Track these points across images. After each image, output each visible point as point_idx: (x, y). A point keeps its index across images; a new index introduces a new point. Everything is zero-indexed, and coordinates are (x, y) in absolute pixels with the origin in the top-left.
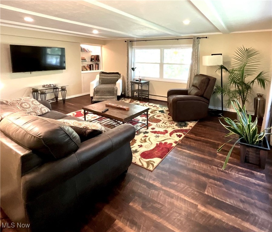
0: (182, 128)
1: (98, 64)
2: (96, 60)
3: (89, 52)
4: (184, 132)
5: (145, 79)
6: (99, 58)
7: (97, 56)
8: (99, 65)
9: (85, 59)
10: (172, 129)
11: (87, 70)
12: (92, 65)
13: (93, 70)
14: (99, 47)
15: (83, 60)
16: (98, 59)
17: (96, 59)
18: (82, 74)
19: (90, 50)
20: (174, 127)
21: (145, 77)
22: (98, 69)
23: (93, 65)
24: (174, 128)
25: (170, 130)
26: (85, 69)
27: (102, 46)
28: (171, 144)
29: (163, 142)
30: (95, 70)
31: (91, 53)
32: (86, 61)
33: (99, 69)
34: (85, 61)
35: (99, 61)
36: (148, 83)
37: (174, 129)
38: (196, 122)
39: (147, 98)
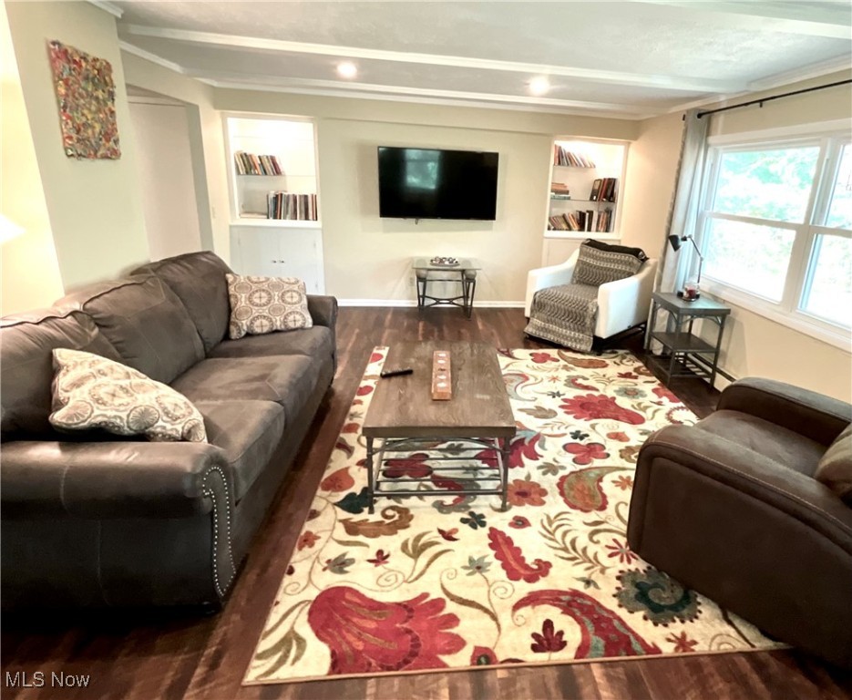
0: (623, 613)
1: (609, 212)
2: (604, 197)
3: (585, 166)
4: (598, 642)
5: (724, 295)
6: (615, 191)
7: (609, 179)
8: (613, 214)
9: (567, 192)
10: (583, 580)
11: (570, 229)
12: (587, 214)
13: (589, 230)
14: (620, 148)
15: (561, 192)
16: (609, 194)
17: (606, 191)
18: (546, 241)
19: (589, 159)
20: (596, 576)
21: (724, 286)
22: (607, 230)
23: (591, 213)
24: (588, 582)
25: (564, 577)
26: (564, 226)
27: (629, 143)
28: (457, 644)
29: (451, 607)
30: (597, 231)
31: (593, 169)
32: (569, 198)
33: (611, 229)
34: (565, 198)
35: (613, 201)
36: (721, 317)
37: (580, 587)
38: (763, 644)
39: (708, 380)
